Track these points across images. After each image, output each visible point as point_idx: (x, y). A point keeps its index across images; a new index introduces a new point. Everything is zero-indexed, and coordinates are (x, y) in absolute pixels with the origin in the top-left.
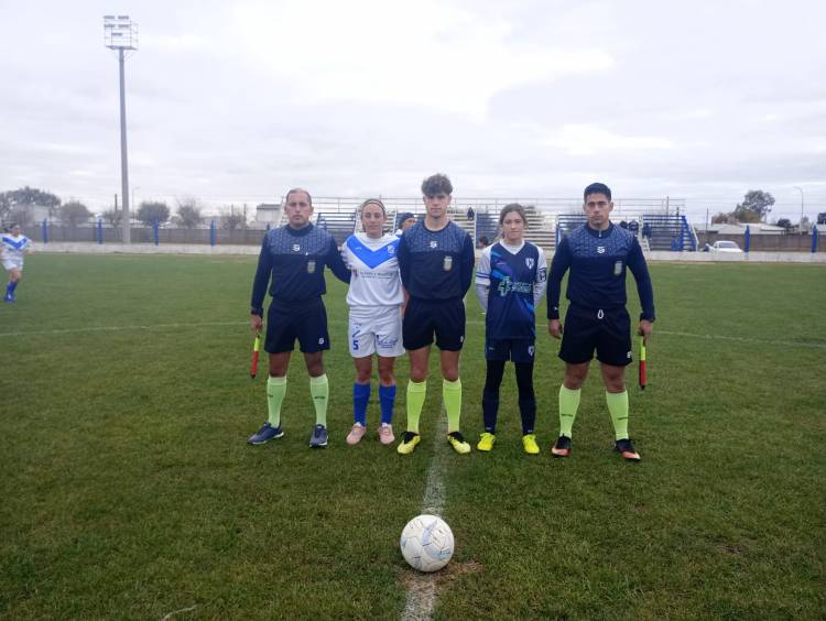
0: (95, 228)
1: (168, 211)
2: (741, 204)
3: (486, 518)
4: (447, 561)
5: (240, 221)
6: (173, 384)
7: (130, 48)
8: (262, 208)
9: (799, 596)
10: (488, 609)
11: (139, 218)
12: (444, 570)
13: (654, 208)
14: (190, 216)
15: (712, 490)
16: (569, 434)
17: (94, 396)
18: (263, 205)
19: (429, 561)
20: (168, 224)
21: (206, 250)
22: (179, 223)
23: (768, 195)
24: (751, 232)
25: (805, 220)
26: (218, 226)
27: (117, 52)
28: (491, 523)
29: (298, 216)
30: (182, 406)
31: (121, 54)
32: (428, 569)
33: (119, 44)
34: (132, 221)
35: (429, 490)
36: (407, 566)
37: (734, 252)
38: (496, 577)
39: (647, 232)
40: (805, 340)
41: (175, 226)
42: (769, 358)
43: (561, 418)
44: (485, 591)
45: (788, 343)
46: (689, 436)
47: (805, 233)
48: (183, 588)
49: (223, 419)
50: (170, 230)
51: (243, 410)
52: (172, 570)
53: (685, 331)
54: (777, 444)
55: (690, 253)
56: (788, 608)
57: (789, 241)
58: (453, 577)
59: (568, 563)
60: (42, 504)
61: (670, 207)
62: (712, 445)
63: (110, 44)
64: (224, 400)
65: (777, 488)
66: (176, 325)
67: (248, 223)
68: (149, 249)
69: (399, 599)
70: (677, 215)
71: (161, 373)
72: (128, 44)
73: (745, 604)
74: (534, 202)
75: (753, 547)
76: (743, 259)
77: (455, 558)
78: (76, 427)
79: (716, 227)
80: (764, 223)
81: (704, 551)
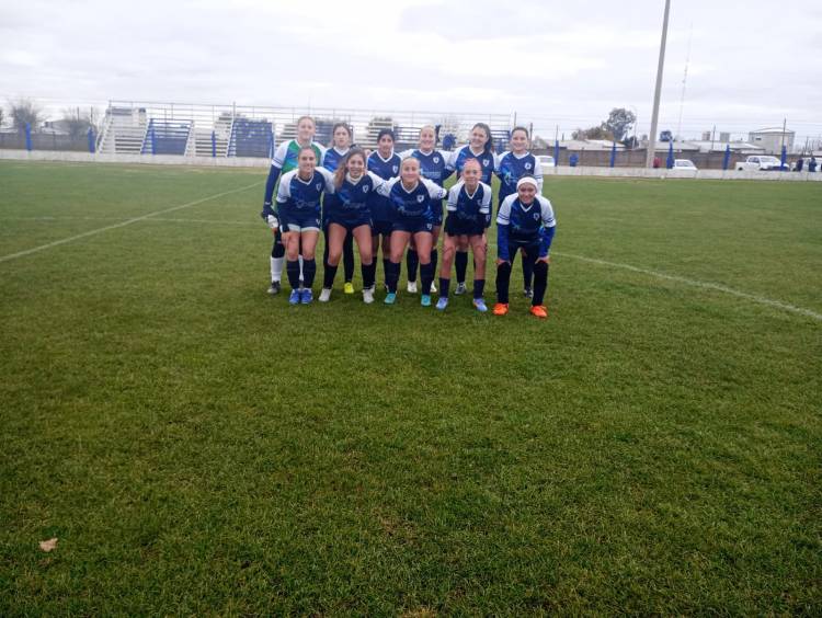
2: (606, 121)
14: (25, 119)
21: (24, 155)
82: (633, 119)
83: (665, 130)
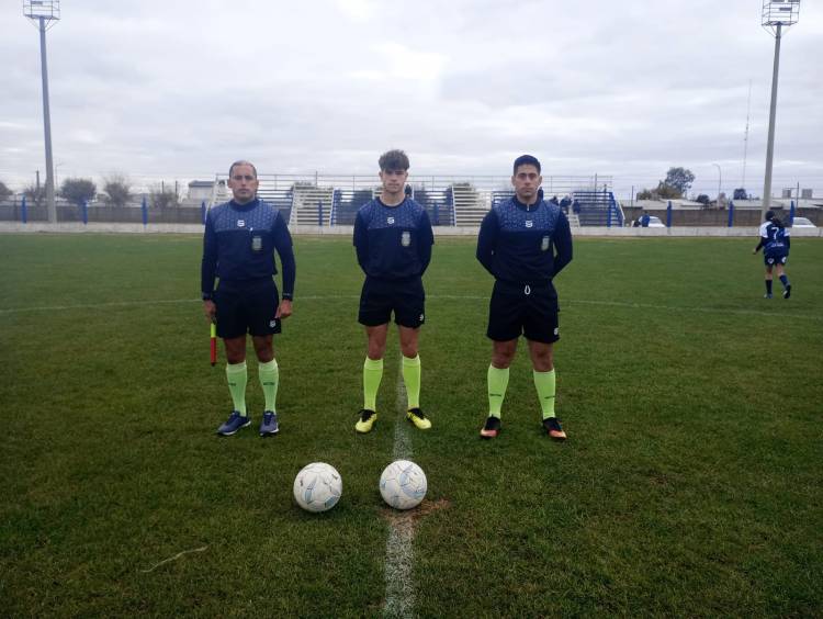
0: (15, 206)
1: (94, 189)
2: (663, 181)
3: (451, 465)
4: (421, 498)
5: (171, 199)
6: (135, 359)
7: (52, 18)
8: (194, 185)
9: (717, 515)
10: (460, 535)
11: (63, 196)
12: (417, 507)
13: (583, 185)
14: (118, 193)
15: (643, 434)
16: (498, 414)
17: (58, 371)
18: (196, 182)
19: (406, 500)
20: (94, 203)
21: (139, 228)
22: (107, 201)
23: (688, 172)
24: (673, 208)
25: (722, 196)
26: (149, 203)
27: (38, 22)
28: (456, 469)
29: (243, 190)
30: (148, 379)
31: (42, 23)
32: (405, 507)
33: (39, 13)
34: (56, 199)
35: (397, 444)
36: (386, 506)
37: (656, 227)
38: (464, 510)
39: (577, 209)
40: (721, 307)
41: (101, 204)
42: (690, 323)
43: (490, 398)
44: (456, 522)
45: (706, 310)
46: (623, 392)
47: (722, 209)
48: (187, 532)
49: (191, 389)
50: (97, 208)
51: (211, 380)
52: (173, 518)
53: (615, 301)
54: (696, 396)
55: (618, 228)
56: (707, 523)
57: (707, 216)
58: (427, 512)
59: (524, 497)
60: (33, 469)
61: (598, 185)
62: (644, 398)
63: (28, 12)
64: (189, 372)
65: (698, 432)
66: (124, 304)
67: (180, 201)
68: (77, 228)
69: (382, 531)
70: (605, 192)
71: (120, 349)
72: (49, 13)
73: (673, 522)
74: (470, 179)
75: (678, 477)
76: (666, 234)
77: (427, 498)
78: (47, 400)
79: (641, 203)
80: (685, 199)
81: (638, 484)
82: (692, 178)
83: (739, 188)
